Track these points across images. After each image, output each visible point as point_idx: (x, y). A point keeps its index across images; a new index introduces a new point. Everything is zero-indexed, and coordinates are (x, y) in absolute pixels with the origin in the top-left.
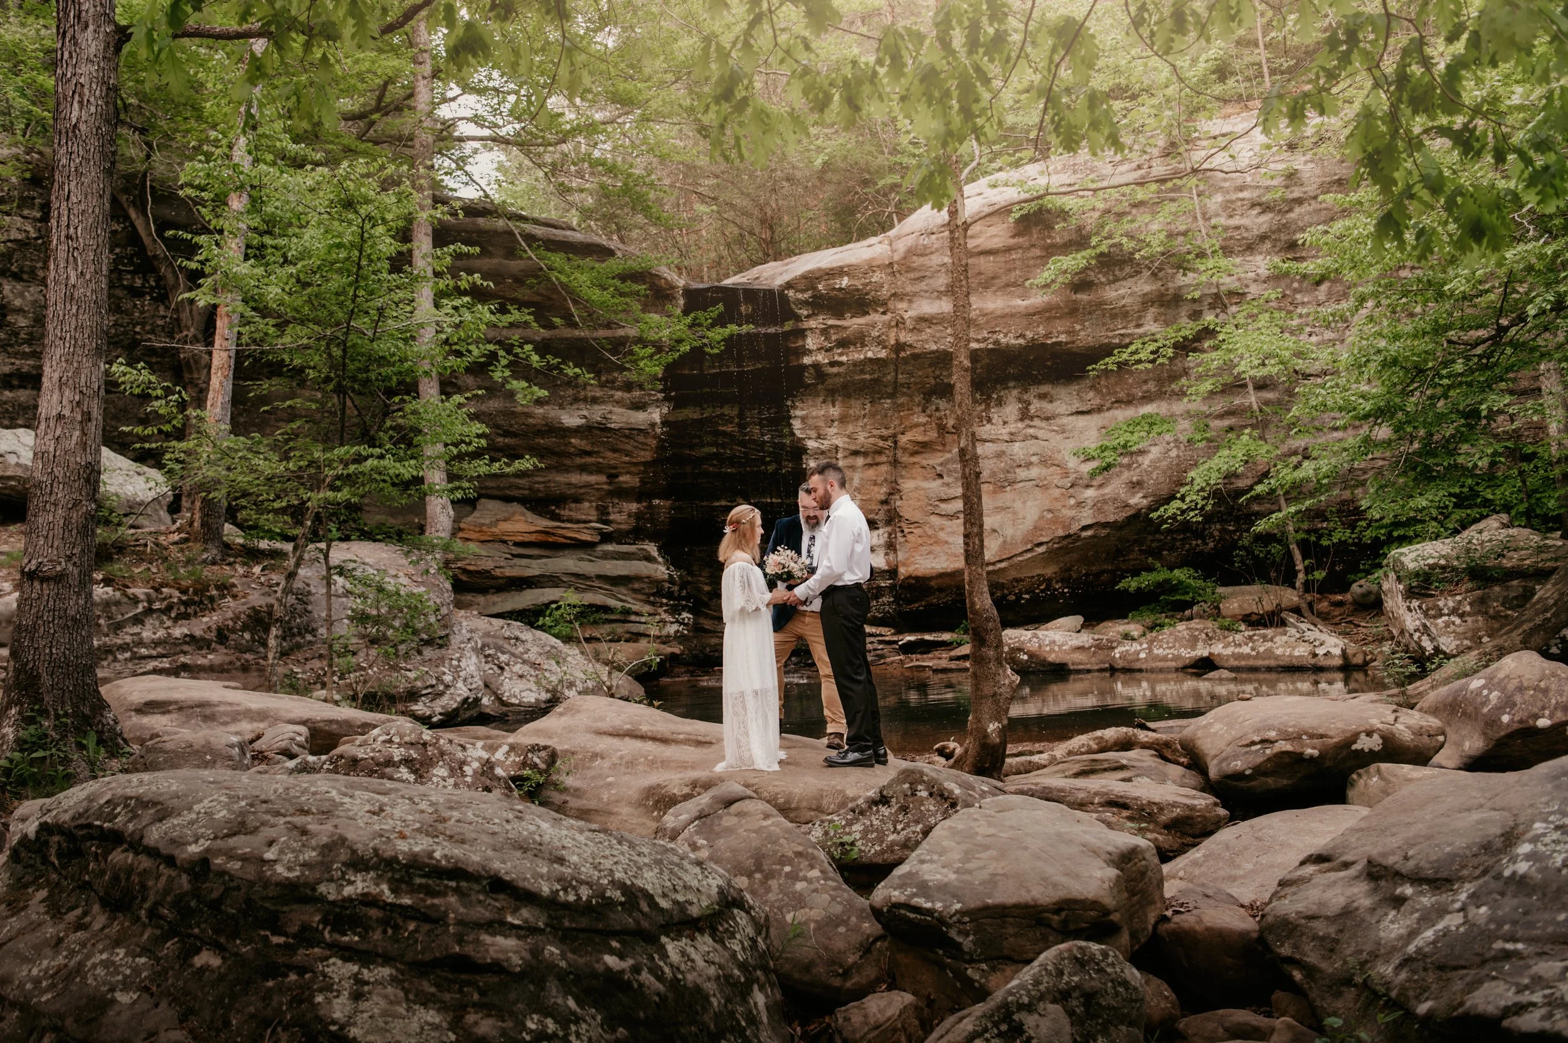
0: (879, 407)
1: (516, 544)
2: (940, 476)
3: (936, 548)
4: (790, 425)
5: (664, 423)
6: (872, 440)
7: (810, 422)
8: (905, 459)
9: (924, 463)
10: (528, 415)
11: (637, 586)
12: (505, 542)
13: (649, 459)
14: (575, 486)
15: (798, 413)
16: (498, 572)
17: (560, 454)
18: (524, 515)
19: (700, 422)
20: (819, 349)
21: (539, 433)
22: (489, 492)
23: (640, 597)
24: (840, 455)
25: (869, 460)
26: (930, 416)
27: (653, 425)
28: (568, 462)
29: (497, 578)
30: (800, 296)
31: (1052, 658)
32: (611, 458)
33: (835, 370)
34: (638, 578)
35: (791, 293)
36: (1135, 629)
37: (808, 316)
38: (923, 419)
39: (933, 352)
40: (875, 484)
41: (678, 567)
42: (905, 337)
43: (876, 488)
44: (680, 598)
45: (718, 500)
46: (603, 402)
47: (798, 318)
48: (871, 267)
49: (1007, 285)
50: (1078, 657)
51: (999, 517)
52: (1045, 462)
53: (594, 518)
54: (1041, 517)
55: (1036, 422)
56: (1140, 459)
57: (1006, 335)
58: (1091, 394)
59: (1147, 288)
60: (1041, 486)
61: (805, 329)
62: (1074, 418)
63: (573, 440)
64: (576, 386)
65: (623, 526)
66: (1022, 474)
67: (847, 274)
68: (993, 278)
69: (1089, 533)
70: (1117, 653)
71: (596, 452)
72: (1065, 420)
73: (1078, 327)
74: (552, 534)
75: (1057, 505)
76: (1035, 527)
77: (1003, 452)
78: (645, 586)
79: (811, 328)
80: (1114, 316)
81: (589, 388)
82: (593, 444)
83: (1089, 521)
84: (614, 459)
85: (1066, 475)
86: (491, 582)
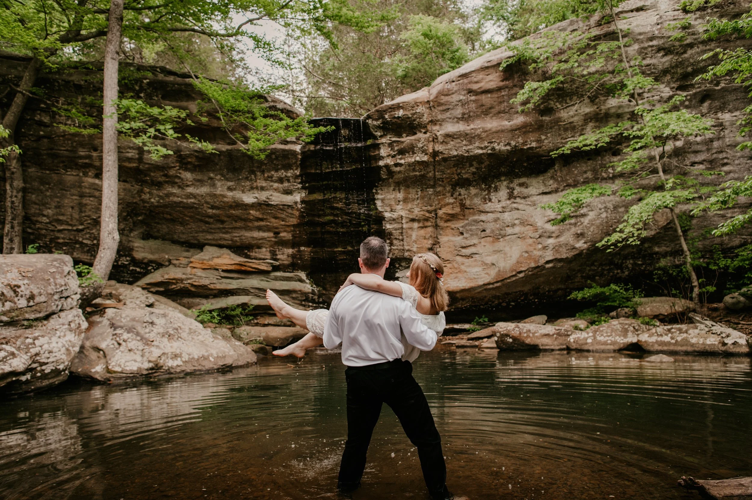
0: (426, 193)
1: (224, 271)
2: (462, 234)
3: (459, 275)
5: (303, 202)
6: (422, 213)
7: (386, 202)
8: (442, 224)
9: (453, 226)
10: (224, 196)
11: (294, 295)
12: (217, 270)
13: (295, 223)
14: (256, 239)
15: (379, 196)
16: (212, 286)
17: (246, 220)
18: (229, 255)
19: (324, 201)
20: (388, 156)
21: (231, 207)
22: (209, 242)
23: (297, 302)
24: (404, 221)
25: (421, 225)
26: (456, 199)
27: (296, 203)
28: (250, 224)
29: (212, 289)
30: (375, 123)
31: (528, 341)
32: (274, 222)
33: (398, 169)
34: (294, 291)
35: (370, 121)
36: (582, 324)
37: (381, 136)
38: (451, 200)
39: (455, 156)
40: (425, 238)
41: (318, 285)
42: (439, 148)
43: (425, 241)
44: (319, 302)
45: (337, 248)
46: (267, 190)
47: (375, 138)
48: (417, 104)
49: (499, 112)
50: (545, 341)
51: (496, 256)
52: (523, 223)
53: (269, 257)
54: (521, 256)
55: (518, 200)
56: (582, 220)
57: (499, 144)
58: (551, 182)
59: (587, 110)
60: (521, 237)
61: (379, 144)
62: (541, 196)
63: (251, 212)
64: (251, 180)
65: (285, 262)
66: (509, 231)
67: (402, 108)
68: (490, 108)
69: (550, 265)
70: (572, 339)
71: (265, 219)
72: (535, 198)
73: (543, 137)
74: (245, 266)
75: (531, 249)
76: (518, 262)
77: (498, 218)
78: (299, 296)
79: (383, 143)
80: (566, 130)
81: (258, 181)
82: (263, 214)
83: (550, 258)
84: (276, 223)
85: (536, 230)
86: (209, 292)
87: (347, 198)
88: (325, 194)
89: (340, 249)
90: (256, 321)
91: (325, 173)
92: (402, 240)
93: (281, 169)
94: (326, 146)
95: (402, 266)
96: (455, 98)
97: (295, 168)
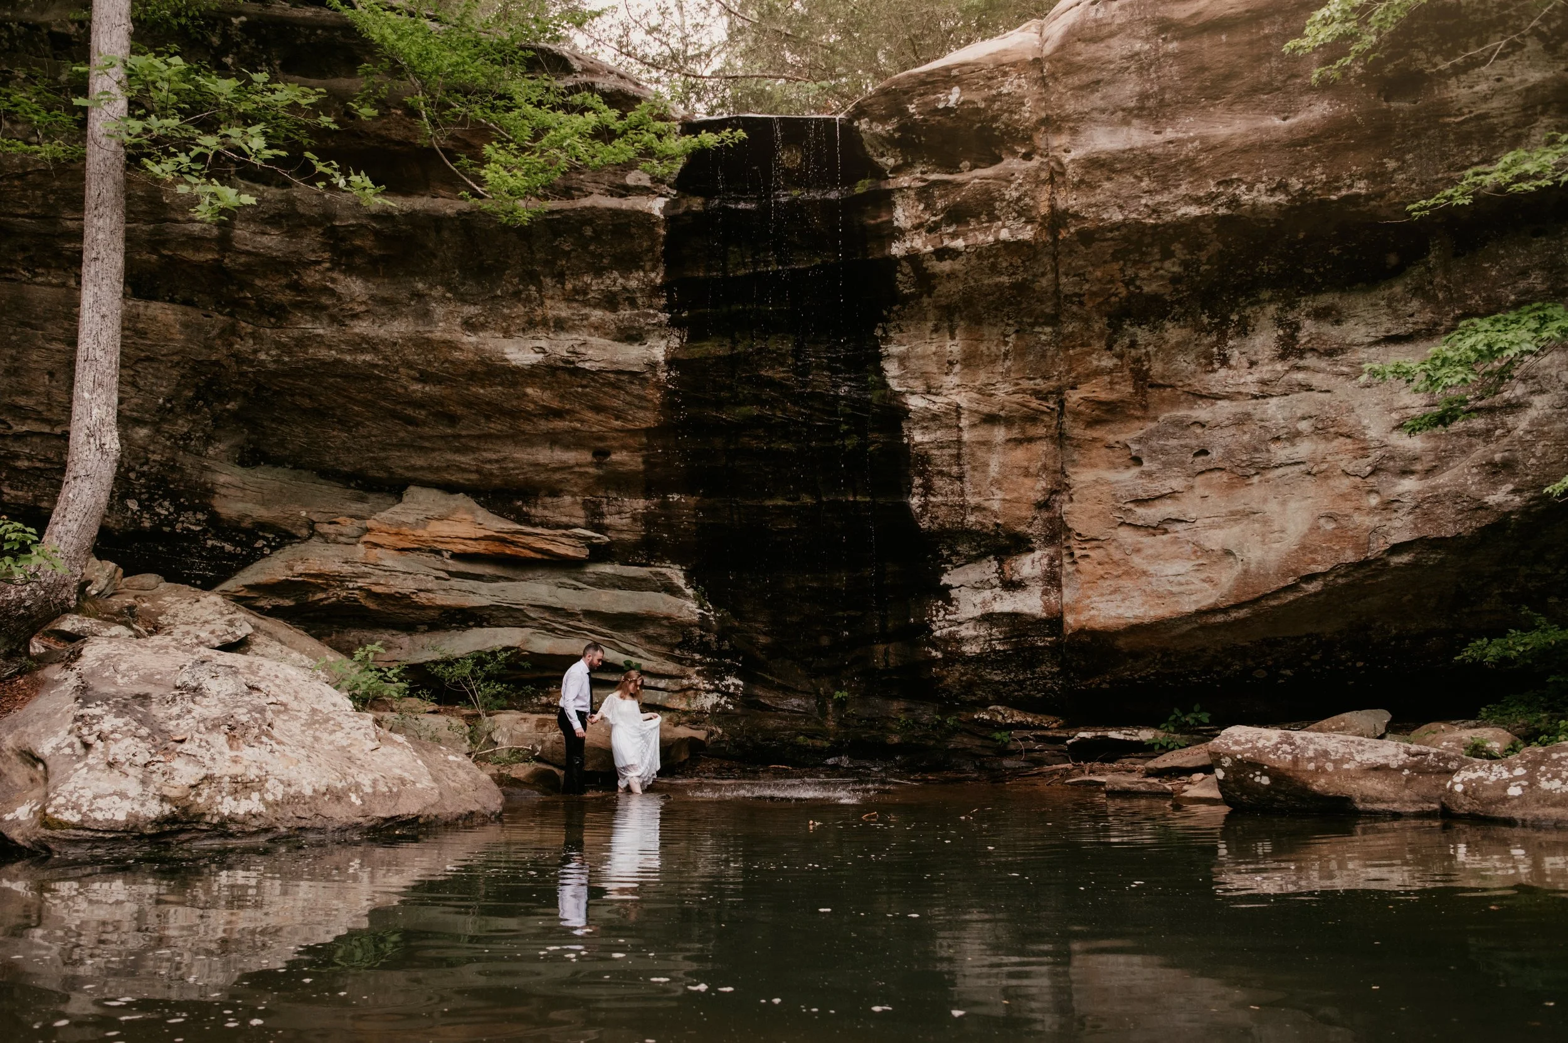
0: (1031, 340)
1: (455, 556)
2: (1137, 461)
3: (1127, 583)
4: (880, 371)
5: (672, 362)
6: (1017, 398)
7: (913, 364)
8: (1078, 431)
9: (1111, 439)
10: (451, 345)
11: (652, 631)
12: (438, 552)
13: (652, 424)
14: (545, 468)
15: (894, 349)
16: (423, 598)
17: (514, 414)
18: (472, 512)
19: (733, 362)
20: (917, 227)
21: (473, 376)
22: (419, 475)
23: (658, 648)
24: (964, 423)
25: (1015, 433)
26: (1120, 356)
27: (653, 366)
28: (528, 427)
29: (423, 607)
30: (879, 128)
31: (1320, 784)
32: (594, 423)
33: (946, 266)
34: (653, 619)
35: (863, 125)
37: (897, 170)
38: (1107, 362)
39: (1116, 227)
40: (1027, 474)
41: (717, 605)
42: (1068, 200)
43: (1028, 482)
44: (721, 654)
45: (771, 496)
46: (574, 328)
47: (879, 173)
48: (1000, 68)
49: (1255, 90)
50: (1374, 786)
51: (1236, 529)
52: (1324, 429)
53: (581, 521)
54: (1315, 529)
55: (1310, 360)
56: (1510, 420)
57: (1250, 189)
58: (1415, 304)
59: (1535, 76)
60: (1317, 473)
61: (891, 192)
62: (1380, 349)
63: (529, 391)
64: (528, 300)
65: (625, 536)
66: (1281, 452)
67: (958, 81)
68: (1228, 77)
69: (1405, 558)
70: (1458, 783)
71: (568, 412)
72: (1362, 354)
73: (1391, 164)
74: (512, 543)
75: (1346, 507)
76: (1303, 547)
77: (1248, 416)
78: (664, 632)
79: (901, 190)
80: (1464, 139)
81: (548, 303)
82: (562, 397)
83: (1405, 536)
84: (599, 423)
85: (1363, 451)
86: (416, 614)
87: (797, 353)
88: (735, 343)
89: (780, 502)
90: (544, 700)
91: (736, 278)
92: (960, 478)
93: (610, 268)
94: (737, 201)
95: (958, 554)
96: (1118, 48)
97: (648, 265)
